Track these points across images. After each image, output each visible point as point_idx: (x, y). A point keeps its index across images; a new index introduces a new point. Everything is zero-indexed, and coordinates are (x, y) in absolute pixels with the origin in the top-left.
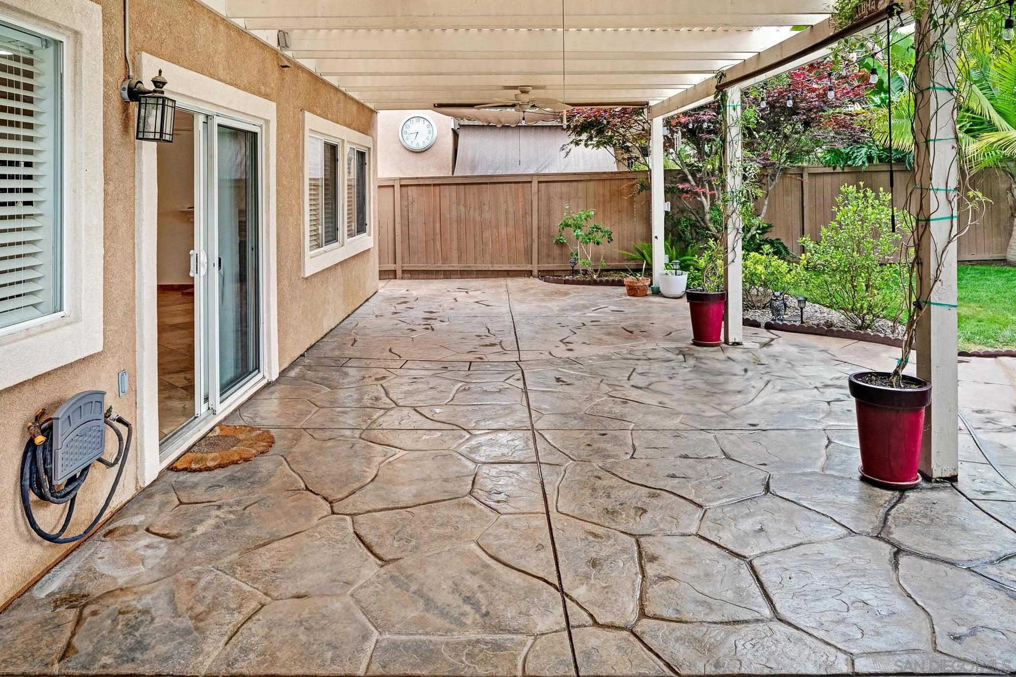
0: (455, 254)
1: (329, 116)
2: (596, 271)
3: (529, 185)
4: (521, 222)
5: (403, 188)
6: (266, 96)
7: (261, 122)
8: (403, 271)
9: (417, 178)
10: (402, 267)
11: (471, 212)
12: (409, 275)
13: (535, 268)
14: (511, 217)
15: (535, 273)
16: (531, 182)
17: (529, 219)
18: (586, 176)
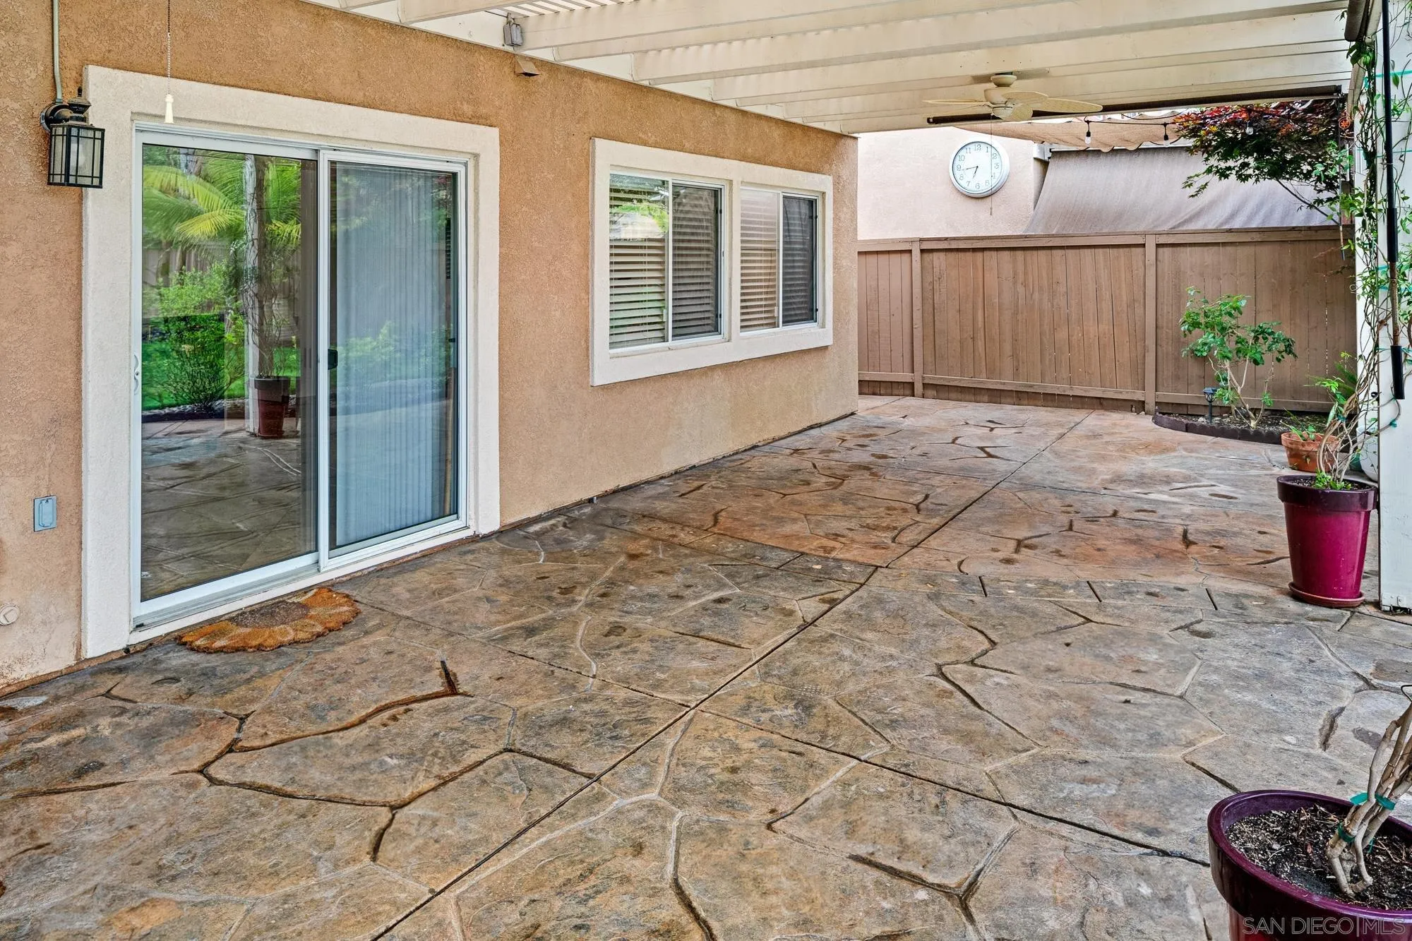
0: (1008, 364)
1: (687, 145)
2: (1255, 411)
3: (1140, 250)
4: (1124, 316)
5: (926, 255)
6: (476, 119)
7: (463, 159)
8: (925, 386)
9: (946, 239)
10: (923, 378)
11: (1036, 295)
12: (934, 393)
13: (1150, 397)
14: (1106, 306)
15: (1151, 405)
16: (1143, 245)
17: (1139, 311)
18: (1254, 235)
